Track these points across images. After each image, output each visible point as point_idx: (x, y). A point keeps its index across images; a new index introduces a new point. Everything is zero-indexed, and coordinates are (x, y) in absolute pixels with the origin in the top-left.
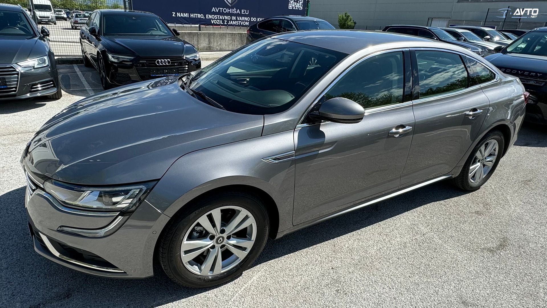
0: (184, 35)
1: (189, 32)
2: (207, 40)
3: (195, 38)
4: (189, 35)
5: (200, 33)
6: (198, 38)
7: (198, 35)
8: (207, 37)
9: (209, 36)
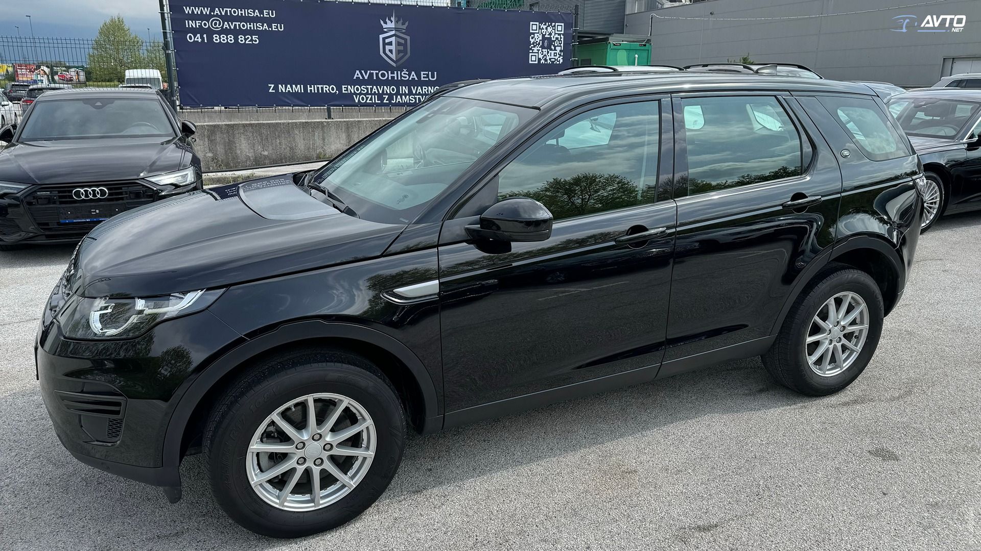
0: (292, 127)
2: (344, 136)
4: (303, 127)
5: (328, 122)
6: (324, 132)
7: (323, 127)
8: (343, 130)
9: (348, 128)
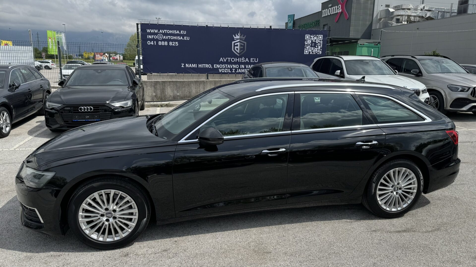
1: (195, 81)
3: (201, 86)
4: (195, 83)
5: (206, 81)
